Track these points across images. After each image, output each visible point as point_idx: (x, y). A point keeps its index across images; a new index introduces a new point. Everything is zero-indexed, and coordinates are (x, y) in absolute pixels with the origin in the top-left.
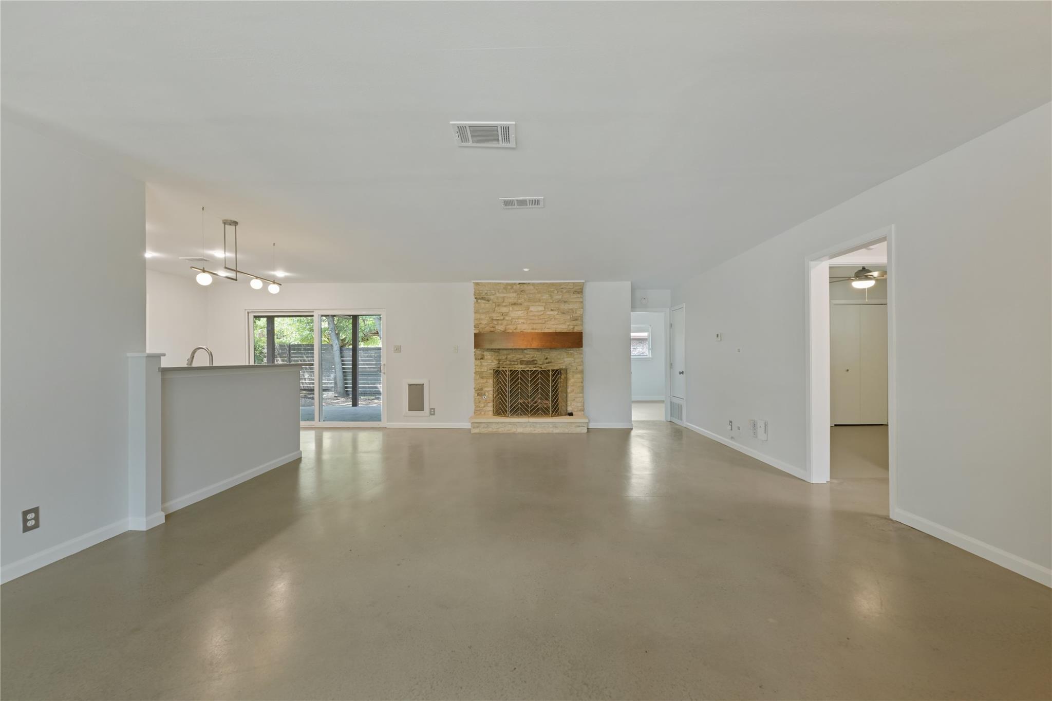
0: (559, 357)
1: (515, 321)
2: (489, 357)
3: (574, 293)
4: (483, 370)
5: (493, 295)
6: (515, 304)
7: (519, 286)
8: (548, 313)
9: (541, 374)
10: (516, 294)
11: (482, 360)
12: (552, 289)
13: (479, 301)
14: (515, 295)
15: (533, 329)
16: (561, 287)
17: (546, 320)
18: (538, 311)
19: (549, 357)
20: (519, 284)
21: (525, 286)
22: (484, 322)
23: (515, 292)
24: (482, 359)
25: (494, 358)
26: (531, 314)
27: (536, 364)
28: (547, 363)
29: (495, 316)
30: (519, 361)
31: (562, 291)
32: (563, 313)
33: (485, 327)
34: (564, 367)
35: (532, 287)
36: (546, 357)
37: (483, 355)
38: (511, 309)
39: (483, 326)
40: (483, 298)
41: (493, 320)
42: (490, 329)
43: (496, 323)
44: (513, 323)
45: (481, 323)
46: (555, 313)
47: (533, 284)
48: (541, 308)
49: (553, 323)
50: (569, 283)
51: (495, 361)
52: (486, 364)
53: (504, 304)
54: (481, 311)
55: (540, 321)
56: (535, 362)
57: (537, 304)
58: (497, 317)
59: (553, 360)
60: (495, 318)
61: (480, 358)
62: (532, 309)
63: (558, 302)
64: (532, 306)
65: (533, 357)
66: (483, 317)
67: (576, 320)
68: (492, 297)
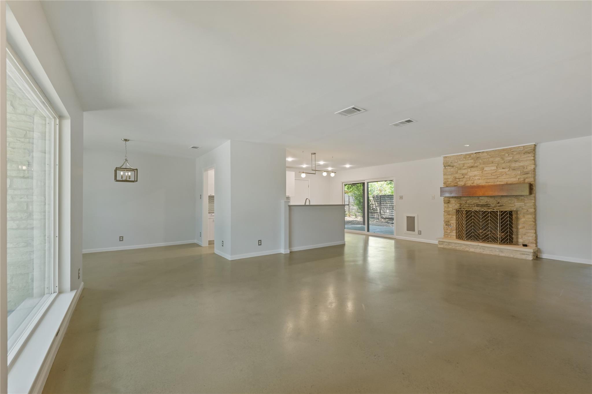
0: (510, 202)
1: (473, 178)
2: (453, 202)
3: (524, 154)
4: (449, 210)
5: (456, 163)
6: (472, 167)
7: (475, 154)
8: (500, 171)
9: (491, 213)
10: (473, 160)
11: (448, 204)
12: (503, 154)
13: (446, 167)
14: (472, 161)
15: (486, 183)
16: (512, 151)
17: (499, 175)
18: (491, 170)
19: (500, 202)
20: (476, 153)
21: (480, 154)
22: (450, 180)
23: (472, 159)
24: (448, 203)
25: (457, 203)
26: (486, 172)
27: (489, 206)
28: (499, 206)
29: (457, 176)
30: (476, 204)
31: (512, 154)
32: (514, 170)
33: (451, 184)
34: (515, 209)
35: (485, 154)
36: (498, 202)
38: (469, 170)
39: (449, 183)
40: (449, 166)
41: (456, 178)
42: (454, 184)
43: (458, 180)
44: (471, 179)
45: (448, 181)
46: (507, 170)
47: (487, 152)
48: (493, 168)
49: (505, 177)
50: (519, 147)
51: (457, 204)
52: (452, 206)
53: (464, 168)
54: (447, 173)
55: (493, 177)
56: (489, 205)
57: (490, 165)
58: (459, 176)
59: (504, 204)
60: (457, 177)
61: (447, 202)
62: (486, 169)
63: (509, 162)
64: (486, 167)
65: (487, 202)
66: (449, 177)
67: (527, 174)
68: (455, 164)
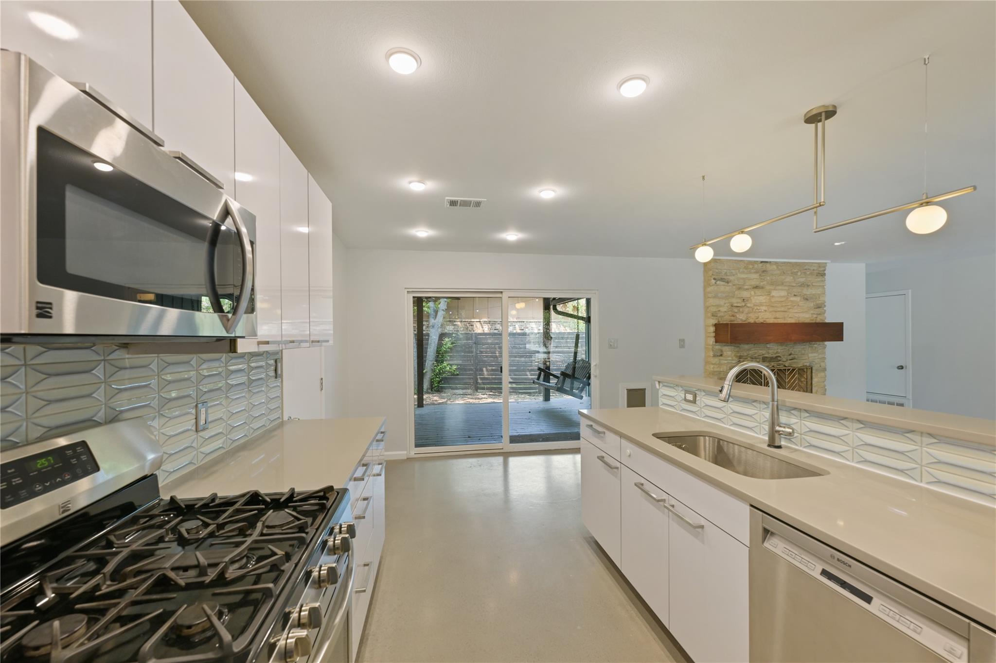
0: (803, 352)
1: (757, 309)
2: (729, 353)
3: (817, 276)
4: (721, 370)
5: (734, 275)
6: (756, 287)
7: (761, 265)
8: (792, 299)
10: (758, 275)
11: (721, 358)
12: (795, 271)
13: (718, 282)
14: (756, 276)
15: (775, 318)
16: (805, 268)
17: (789, 307)
18: (781, 297)
19: (793, 352)
20: (762, 262)
21: (768, 265)
22: (723, 309)
23: (756, 272)
24: (721, 355)
25: (735, 355)
26: (773, 300)
27: (780, 360)
28: (790, 360)
29: (736, 301)
30: (761, 357)
31: (805, 273)
32: (807, 299)
33: (725, 316)
34: (808, 364)
35: (775, 267)
36: (790, 353)
37: (722, 351)
38: (753, 293)
39: (722, 314)
40: (722, 280)
41: (732, 306)
42: (730, 318)
43: (736, 311)
44: (754, 311)
45: (719, 311)
46: (798, 299)
47: (776, 263)
48: (783, 293)
49: (796, 311)
50: (813, 263)
51: (734, 358)
52: (726, 362)
53: (746, 287)
54: (720, 295)
55: (783, 309)
56: (779, 359)
57: (780, 287)
58: (737, 303)
59: (796, 356)
60: (735, 305)
61: (719, 354)
62: (774, 293)
63: (801, 286)
64: (775, 289)
65: (777, 353)
66: (722, 302)
67: (819, 308)
68: (731, 278)
